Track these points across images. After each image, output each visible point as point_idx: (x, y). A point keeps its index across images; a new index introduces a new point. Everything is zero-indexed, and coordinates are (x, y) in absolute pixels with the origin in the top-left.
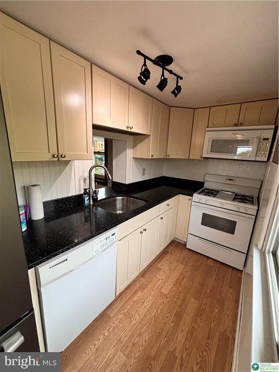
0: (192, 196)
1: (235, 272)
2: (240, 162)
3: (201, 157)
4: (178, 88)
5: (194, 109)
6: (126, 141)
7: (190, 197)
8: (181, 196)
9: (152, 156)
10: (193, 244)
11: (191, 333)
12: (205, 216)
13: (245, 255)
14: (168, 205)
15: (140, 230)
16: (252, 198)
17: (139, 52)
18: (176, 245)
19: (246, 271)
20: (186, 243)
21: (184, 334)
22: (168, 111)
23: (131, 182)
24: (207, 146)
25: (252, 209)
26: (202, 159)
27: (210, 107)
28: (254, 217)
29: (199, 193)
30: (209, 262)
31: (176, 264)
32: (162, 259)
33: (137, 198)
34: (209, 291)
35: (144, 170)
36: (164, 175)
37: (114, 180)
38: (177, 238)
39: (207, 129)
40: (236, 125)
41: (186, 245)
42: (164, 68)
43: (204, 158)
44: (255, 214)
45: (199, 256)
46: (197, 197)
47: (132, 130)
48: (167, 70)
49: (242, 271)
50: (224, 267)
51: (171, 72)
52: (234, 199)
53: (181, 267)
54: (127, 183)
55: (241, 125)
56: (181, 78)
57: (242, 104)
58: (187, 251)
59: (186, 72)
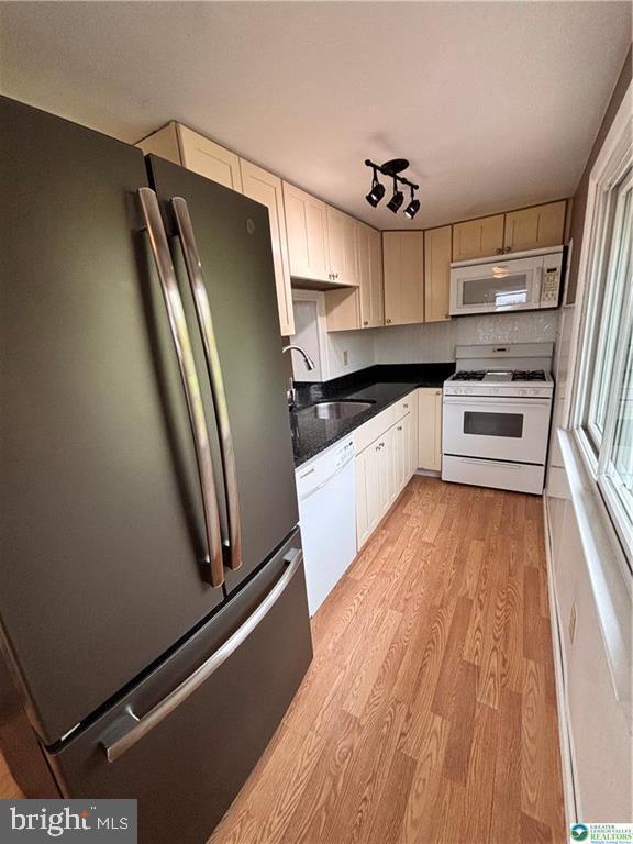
0: (442, 387)
1: (530, 500)
2: (513, 316)
3: (447, 317)
4: (415, 204)
5: (424, 231)
6: (315, 303)
7: (440, 389)
8: (421, 391)
9: (366, 323)
10: (453, 471)
11: (484, 575)
12: (468, 416)
13: (543, 468)
14: (406, 406)
15: (376, 444)
16: (543, 374)
17: (368, 163)
18: (423, 482)
19: (549, 494)
20: (441, 472)
21: (475, 577)
22: (379, 239)
23: (330, 378)
24: (456, 294)
25: (545, 388)
26: (450, 319)
27: (452, 225)
28: (550, 401)
29: (453, 379)
30: (487, 494)
31: (431, 505)
32: (407, 501)
33: (352, 400)
34: (496, 528)
35: (345, 353)
36: (377, 362)
37: (296, 380)
38: (423, 469)
39: (452, 265)
40: (501, 252)
41: (440, 479)
42: (396, 178)
43: (452, 316)
44: (551, 396)
45: (466, 490)
46: (449, 385)
47: (337, 281)
48: (399, 179)
49: (541, 496)
50: (512, 498)
51: (404, 181)
52: (514, 380)
53: (442, 509)
54: (324, 381)
55: (509, 250)
56: (417, 187)
57: (508, 215)
58: (444, 487)
59: (424, 177)
